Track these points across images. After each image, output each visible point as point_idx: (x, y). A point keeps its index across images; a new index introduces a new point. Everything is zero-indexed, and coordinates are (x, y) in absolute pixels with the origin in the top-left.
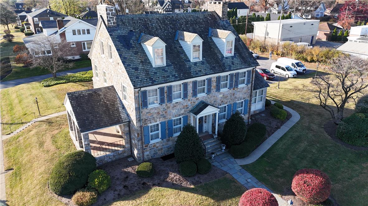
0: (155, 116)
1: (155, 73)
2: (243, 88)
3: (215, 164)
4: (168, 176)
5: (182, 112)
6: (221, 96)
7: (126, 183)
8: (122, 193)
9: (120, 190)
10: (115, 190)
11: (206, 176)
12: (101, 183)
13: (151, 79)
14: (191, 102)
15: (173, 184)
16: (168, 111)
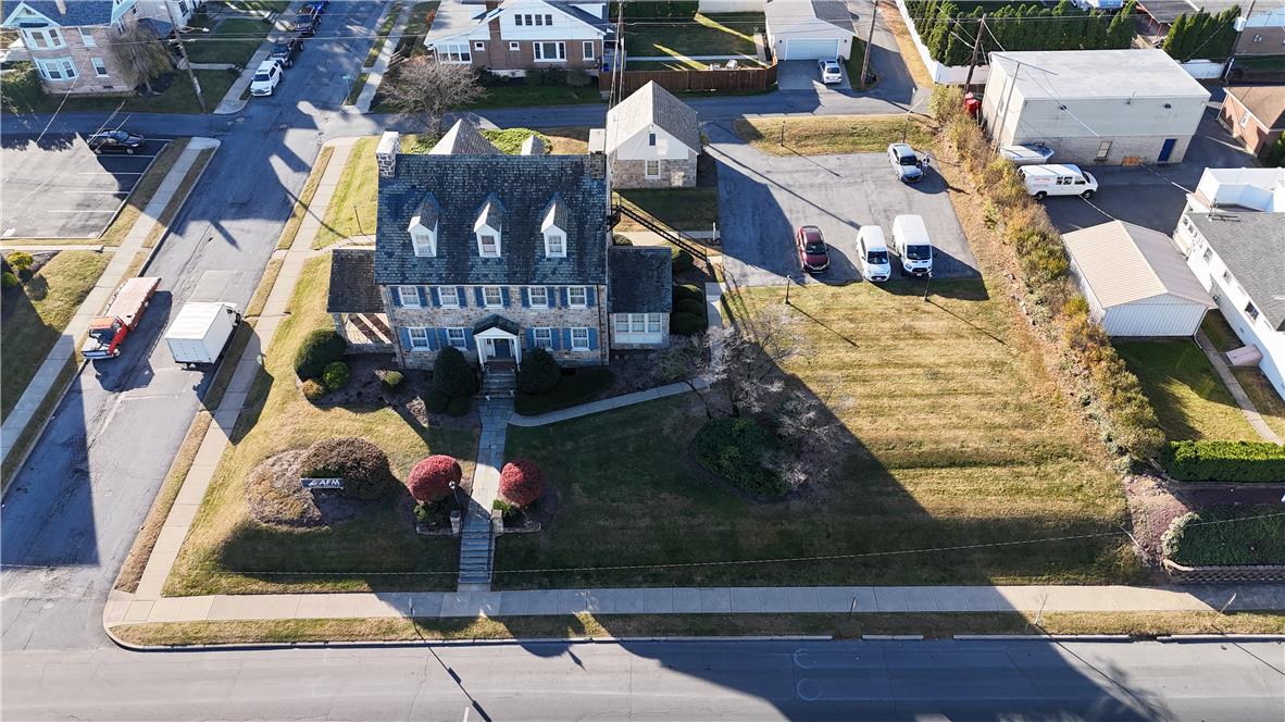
0: (415, 318)
1: (414, 266)
2: (581, 310)
3: (483, 409)
4: (411, 401)
5: (462, 322)
6: (536, 314)
7: (363, 391)
8: (352, 400)
9: (352, 396)
10: (347, 394)
11: (452, 420)
12: (332, 380)
13: (403, 274)
14: (474, 313)
15: (409, 413)
16: (437, 317)
